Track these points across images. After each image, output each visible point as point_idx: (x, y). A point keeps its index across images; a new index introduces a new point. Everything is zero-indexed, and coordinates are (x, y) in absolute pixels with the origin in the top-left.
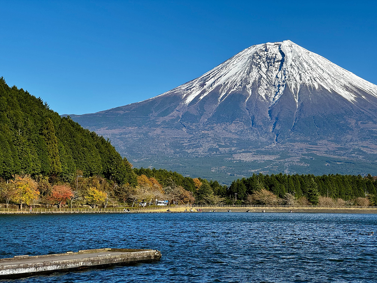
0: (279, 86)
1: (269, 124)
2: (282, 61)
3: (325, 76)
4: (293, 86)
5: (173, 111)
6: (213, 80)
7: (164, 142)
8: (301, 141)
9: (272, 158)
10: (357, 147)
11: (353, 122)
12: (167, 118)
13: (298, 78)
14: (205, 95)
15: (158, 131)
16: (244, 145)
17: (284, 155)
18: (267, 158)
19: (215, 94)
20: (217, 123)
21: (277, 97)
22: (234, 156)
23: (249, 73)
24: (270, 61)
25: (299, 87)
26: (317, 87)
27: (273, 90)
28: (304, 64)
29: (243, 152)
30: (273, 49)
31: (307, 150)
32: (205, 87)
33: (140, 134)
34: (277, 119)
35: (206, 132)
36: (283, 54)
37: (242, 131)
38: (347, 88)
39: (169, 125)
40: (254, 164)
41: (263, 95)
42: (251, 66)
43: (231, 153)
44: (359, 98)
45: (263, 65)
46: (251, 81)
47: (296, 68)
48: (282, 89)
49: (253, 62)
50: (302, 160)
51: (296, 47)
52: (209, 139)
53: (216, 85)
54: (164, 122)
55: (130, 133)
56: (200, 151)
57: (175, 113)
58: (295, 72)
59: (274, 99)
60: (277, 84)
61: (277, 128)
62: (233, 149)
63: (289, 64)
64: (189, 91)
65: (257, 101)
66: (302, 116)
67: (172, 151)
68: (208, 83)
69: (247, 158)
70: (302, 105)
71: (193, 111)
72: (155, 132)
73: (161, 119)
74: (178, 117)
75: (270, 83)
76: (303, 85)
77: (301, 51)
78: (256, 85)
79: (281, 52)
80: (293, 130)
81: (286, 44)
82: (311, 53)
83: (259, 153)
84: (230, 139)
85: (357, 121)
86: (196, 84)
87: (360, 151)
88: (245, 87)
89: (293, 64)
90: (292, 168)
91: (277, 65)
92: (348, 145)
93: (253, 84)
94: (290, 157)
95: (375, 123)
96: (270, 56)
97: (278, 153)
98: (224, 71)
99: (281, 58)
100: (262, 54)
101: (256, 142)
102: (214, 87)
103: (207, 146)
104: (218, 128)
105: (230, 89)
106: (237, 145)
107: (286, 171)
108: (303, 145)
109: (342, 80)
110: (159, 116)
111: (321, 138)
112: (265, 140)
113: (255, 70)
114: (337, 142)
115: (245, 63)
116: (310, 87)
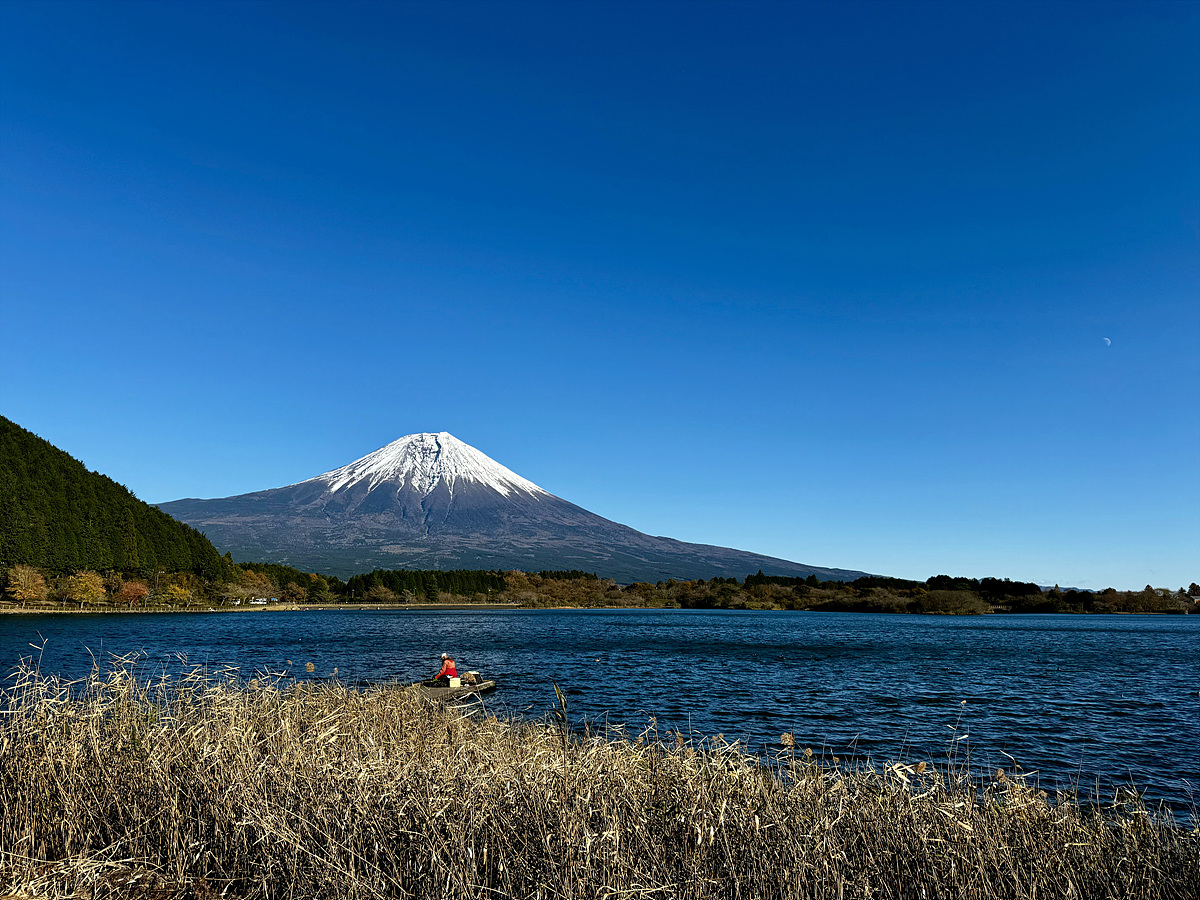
0: (434, 477)
1: (421, 515)
2: (438, 452)
3: (481, 469)
4: (448, 478)
5: (316, 499)
6: (363, 468)
7: (304, 532)
8: (454, 534)
9: (422, 550)
10: (508, 541)
11: (505, 516)
12: (309, 507)
13: (453, 470)
14: (354, 483)
15: (298, 520)
16: (393, 537)
17: (435, 547)
18: (416, 550)
19: (365, 483)
20: (365, 513)
21: (431, 489)
22: (381, 547)
23: (402, 464)
24: (426, 451)
25: (454, 479)
26: (472, 480)
27: (427, 481)
28: (461, 456)
29: (392, 544)
30: (429, 440)
31: (459, 543)
32: (354, 475)
33: (276, 523)
34: (430, 510)
35: (353, 522)
36: (439, 446)
37: (392, 522)
38: (501, 483)
39: (310, 514)
40: (402, 557)
41: (416, 486)
42: (405, 455)
43: (378, 545)
44: (512, 493)
45: (418, 455)
46: (405, 471)
47: (452, 460)
48: (437, 480)
49: (409, 452)
50: (453, 553)
51: (453, 439)
52: (355, 530)
53: (367, 473)
54: (305, 510)
55: (265, 521)
56: (344, 542)
57: (318, 501)
58: (450, 464)
59: (427, 490)
60: (431, 475)
61: (430, 519)
62: (381, 540)
63: (445, 456)
64: (336, 479)
65: (410, 492)
66: (456, 509)
67: (313, 542)
68: (357, 472)
69: (396, 550)
70: (456, 497)
71: (339, 500)
72: (295, 521)
73: (303, 507)
74: (322, 506)
75: (424, 474)
76: (458, 478)
77: (459, 443)
78: (409, 476)
79: (437, 442)
80: (446, 522)
81: (443, 436)
82: (467, 446)
83: (407, 545)
84: (378, 530)
85: (510, 515)
86: (345, 471)
87: (511, 544)
88: (398, 476)
89: (449, 455)
90: (442, 561)
91: (433, 456)
92: (499, 539)
93: (407, 474)
94: (440, 550)
95: (526, 517)
96: (425, 446)
97: (428, 545)
98: (376, 460)
99: (437, 449)
100: (418, 444)
101: (406, 533)
102: (364, 475)
103: (352, 537)
104: (366, 519)
105: (382, 478)
106: (386, 536)
107: (436, 565)
108: (455, 538)
109: (497, 475)
110: (300, 503)
111: (474, 531)
112: (415, 532)
113: (409, 460)
114: (489, 535)
115: (399, 453)
116: (465, 479)
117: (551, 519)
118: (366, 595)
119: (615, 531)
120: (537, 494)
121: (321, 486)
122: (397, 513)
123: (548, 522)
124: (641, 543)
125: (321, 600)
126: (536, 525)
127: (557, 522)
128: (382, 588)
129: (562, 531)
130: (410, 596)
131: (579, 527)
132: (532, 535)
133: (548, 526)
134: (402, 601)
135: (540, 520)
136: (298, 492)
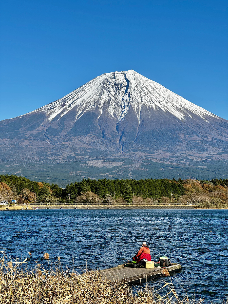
0: (125, 106)
1: (116, 137)
2: (127, 87)
3: (161, 99)
4: (136, 106)
5: (38, 126)
6: (71, 101)
7: (32, 151)
8: (142, 151)
9: (118, 164)
10: (185, 156)
11: (182, 136)
12: (34, 132)
13: (139, 100)
14: (65, 113)
15: (27, 142)
16: (96, 154)
17: (128, 162)
18: (114, 164)
19: (73, 112)
20: (74, 136)
21: (123, 116)
22: (88, 162)
23: (100, 96)
24: (118, 86)
25: (140, 108)
26: (154, 108)
27: (120, 109)
28: (145, 89)
29: (95, 159)
30: (120, 77)
31: (147, 158)
32: (65, 107)
33: (12, 145)
34: (123, 133)
35: (66, 143)
36: (128, 81)
37: (94, 142)
38: (178, 109)
39: (36, 137)
40: (104, 169)
41: (112, 113)
42: (102, 90)
43: (85, 160)
44: (186, 117)
45: (112, 89)
46: (102, 103)
47: (138, 92)
48: (127, 109)
49: (104, 87)
50: (142, 166)
51: (138, 75)
52: (68, 149)
53: (74, 105)
54: (32, 135)
55: (3, 143)
56: (61, 158)
57: (40, 128)
58: (137, 96)
59: (120, 117)
60: (123, 105)
61: (123, 140)
62: (87, 157)
63: (132, 89)
64: (52, 110)
65: (107, 118)
66: (143, 131)
67: (38, 159)
68: (68, 104)
69: (98, 164)
70: (143, 122)
71: (56, 127)
72: (24, 143)
73: (30, 132)
74: (43, 131)
75: (117, 104)
76: (144, 106)
77: (142, 78)
78: (106, 106)
79: (126, 79)
80: (136, 141)
81: (130, 73)
82: (150, 81)
83: (107, 160)
84: (85, 149)
85: (185, 135)
86: (58, 104)
87: (187, 158)
88: (97, 107)
89: (136, 89)
90: (134, 172)
91: (123, 89)
92: (178, 154)
93: (104, 105)
94: (133, 163)
95: (199, 136)
96: (117, 82)
97: (123, 160)
98: (80, 94)
99: (126, 84)
100: (111, 80)
101: (106, 151)
102: (72, 106)
103: (66, 154)
104: (76, 140)
105: (85, 108)
106: (91, 154)
107: (130, 175)
108: (144, 154)
109: (174, 103)
110: (27, 130)
111: (158, 148)
112: (113, 149)
113: (105, 93)
114: (170, 151)
115: (98, 88)
116: (149, 107)
117: (219, 137)
118: (78, 198)
120: (206, 117)
123: (218, 140)
125: (47, 202)
126: (206, 142)
128: (90, 193)
130: (111, 199)
132: (204, 150)
133: (217, 143)
134: (106, 203)
135: (210, 138)
136: (25, 121)
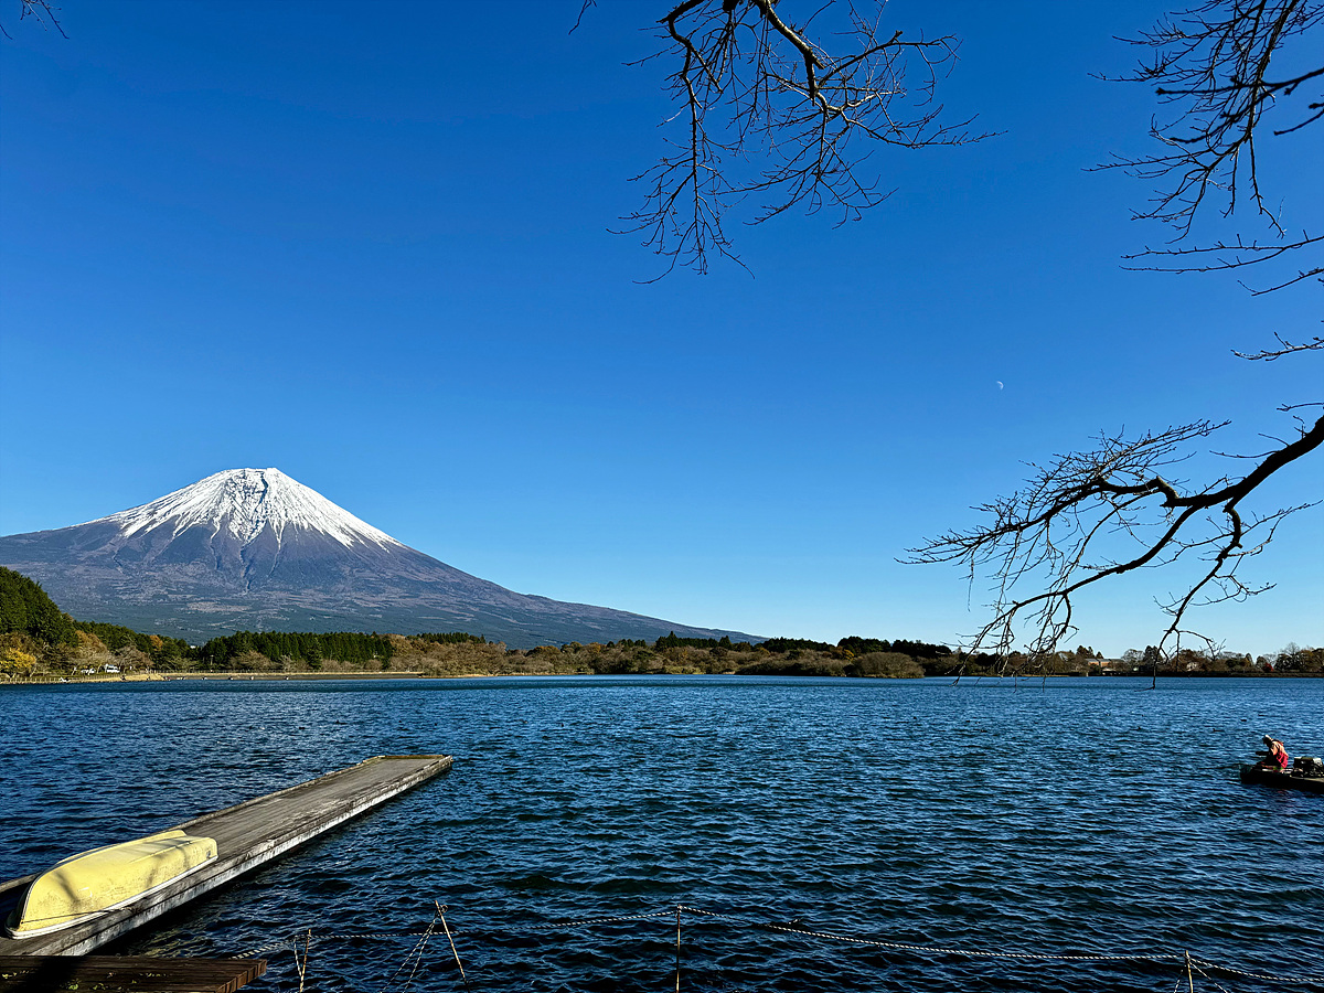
0: (258, 521)
1: (241, 567)
2: (264, 492)
3: (318, 514)
4: (276, 523)
5: (104, 544)
6: (167, 508)
7: (88, 584)
8: (281, 590)
9: (242, 609)
10: (349, 599)
11: (347, 570)
12: (95, 553)
13: (283, 514)
14: (155, 526)
15: (80, 569)
16: (203, 592)
17: (257, 606)
18: (234, 609)
19: (169, 526)
20: (168, 563)
21: (254, 535)
22: (188, 605)
23: (218, 503)
24: (248, 490)
25: (283, 525)
26: (306, 527)
27: (249, 526)
28: (292, 497)
29: (202, 601)
30: (253, 477)
31: (288, 601)
32: (155, 516)
33: (51, 572)
34: (251, 561)
35: (152, 573)
36: (266, 484)
37: (202, 575)
38: (343, 531)
39: (97, 562)
40: (216, 617)
41: (235, 531)
42: (222, 494)
43: (185, 602)
44: (356, 543)
45: (238, 495)
46: (222, 513)
47: (281, 502)
48: (261, 525)
49: (227, 490)
50: (280, 613)
51: (283, 476)
52: (155, 583)
53: (171, 515)
54: (90, 558)
55: (35, 570)
56: (141, 597)
57: (108, 547)
58: (280, 507)
59: (249, 537)
60: (255, 519)
61: (251, 572)
62: (188, 596)
63: (272, 496)
64: (132, 520)
65: (227, 538)
66: (285, 560)
67: (99, 597)
68: (160, 512)
69: (207, 608)
70: (285, 546)
71: (136, 547)
72: (75, 570)
73: (87, 554)
74: (113, 553)
75: (246, 517)
76: (289, 523)
77: (291, 483)
78: (226, 520)
79: (263, 480)
80: (272, 575)
81: (271, 473)
82: (301, 485)
83: (222, 602)
84: (185, 584)
85: (352, 568)
86: (143, 511)
87: (352, 602)
88: (212, 520)
89: (278, 496)
90: (266, 622)
91: (258, 496)
92: (339, 596)
93: (223, 517)
94: (265, 608)
95: (373, 571)
96: (249, 484)
97: (249, 603)
98: (183, 499)
99: (262, 488)
100: (238, 481)
101: (221, 588)
102: (168, 517)
103: (151, 591)
104: (169, 570)
105: (191, 521)
106: (195, 592)
107: (258, 626)
108: (282, 595)
109: (337, 521)
110: (83, 549)
111: (307, 587)
112: (233, 586)
113: (227, 499)
114: (326, 592)
115: (215, 491)
116: (298, 525)
117: (404, 574)
119: (479, 588)
120: (386, 544)
121: (113, 529)
122: (210, 564)
123: (400, 577)
124: (509, 602)
126: (384, 580)
127: (410, 577)
128: (254, 654)
129: (415, 588)
130: (288, 662)
131: (438, 583)
132: (378, 592)
133: (399, 582)
134: (279, 669)
135: (389, 574)
136: (81, 535)
